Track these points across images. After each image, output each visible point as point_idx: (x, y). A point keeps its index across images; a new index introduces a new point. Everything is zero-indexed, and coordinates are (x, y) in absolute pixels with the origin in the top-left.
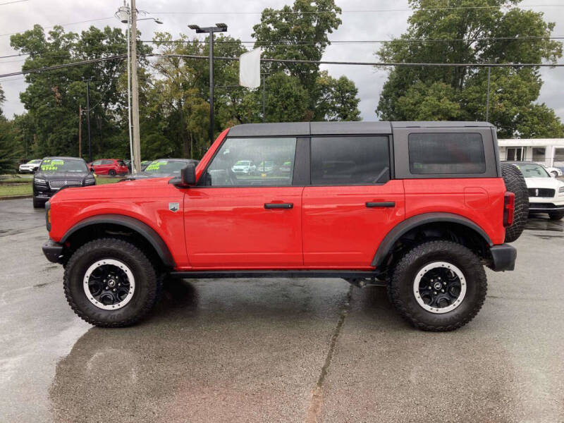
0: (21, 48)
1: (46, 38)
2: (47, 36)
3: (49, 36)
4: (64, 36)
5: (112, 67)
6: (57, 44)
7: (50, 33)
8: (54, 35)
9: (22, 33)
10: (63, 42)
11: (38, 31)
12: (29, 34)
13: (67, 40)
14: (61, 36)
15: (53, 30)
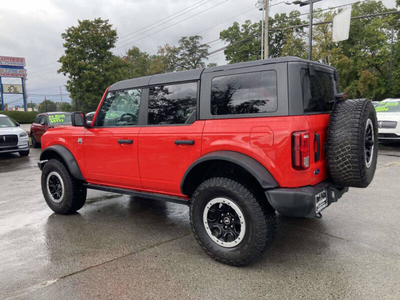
0: (226, 39)
1: (240, 29)
2: (241, 28)
3: (242, 28)
4: (251, 26)
5: (279, 41)
6: (247, 32)
7: (242, 26)
8: (245, 26)
9: (227, 29)
10: (250, 30)
11: (236, 26)
12: (230, 29)
13: (253, 28)
14: (250, 26)
15: (244, 24)
